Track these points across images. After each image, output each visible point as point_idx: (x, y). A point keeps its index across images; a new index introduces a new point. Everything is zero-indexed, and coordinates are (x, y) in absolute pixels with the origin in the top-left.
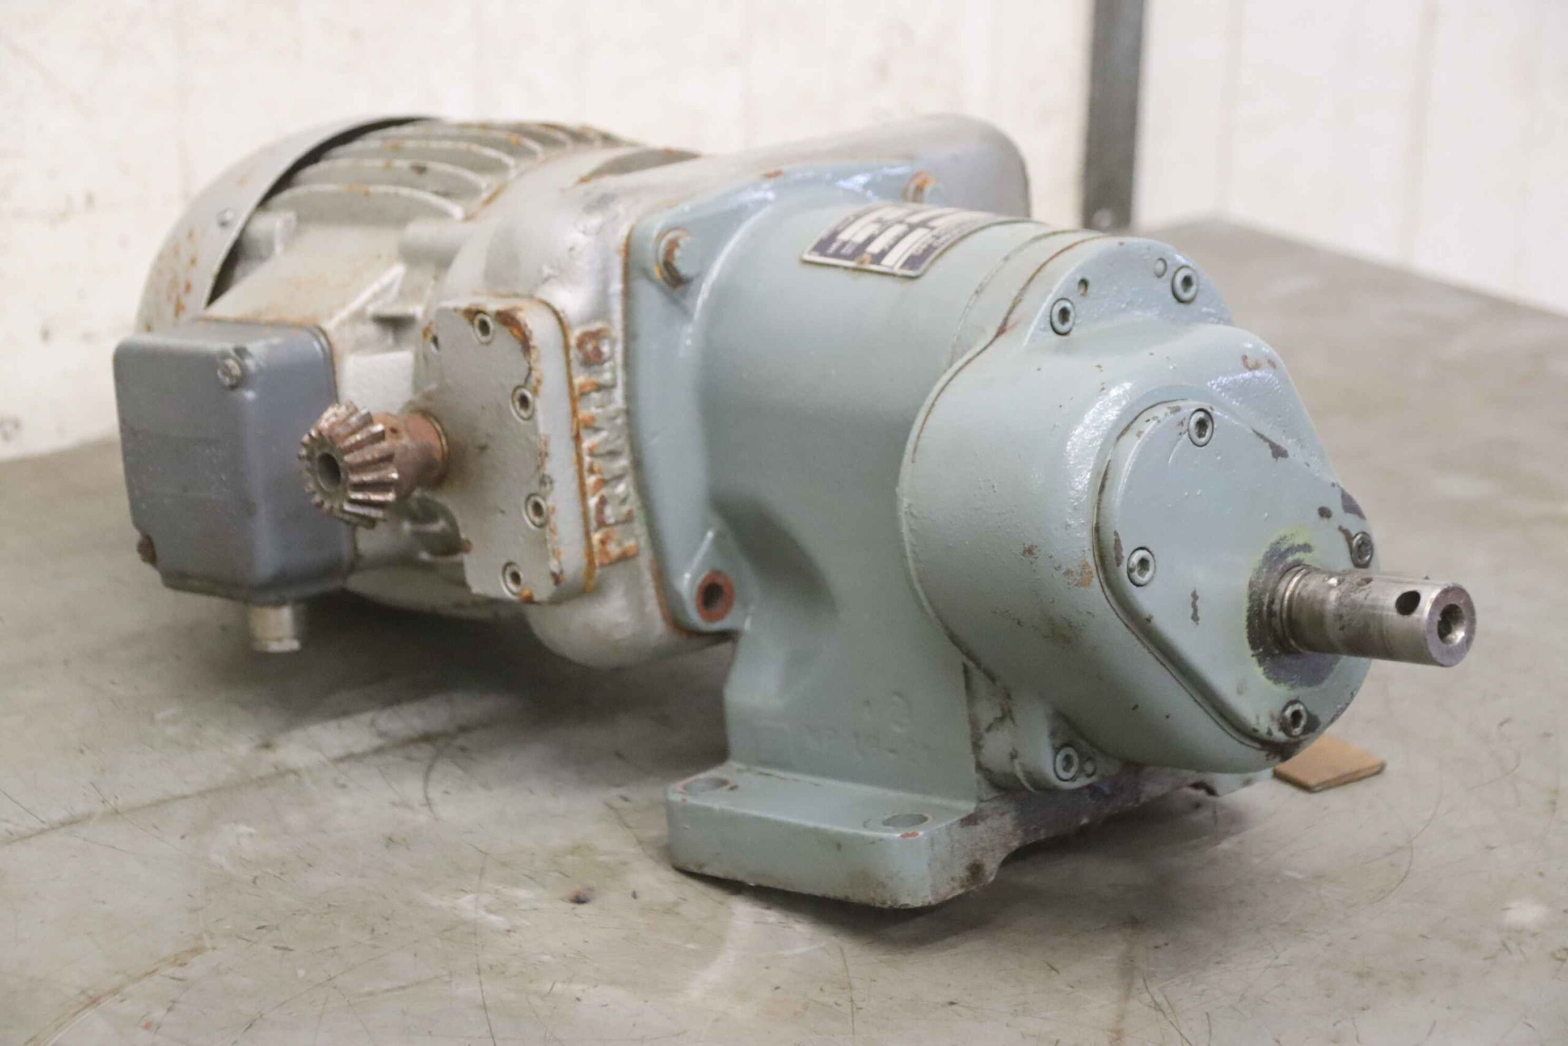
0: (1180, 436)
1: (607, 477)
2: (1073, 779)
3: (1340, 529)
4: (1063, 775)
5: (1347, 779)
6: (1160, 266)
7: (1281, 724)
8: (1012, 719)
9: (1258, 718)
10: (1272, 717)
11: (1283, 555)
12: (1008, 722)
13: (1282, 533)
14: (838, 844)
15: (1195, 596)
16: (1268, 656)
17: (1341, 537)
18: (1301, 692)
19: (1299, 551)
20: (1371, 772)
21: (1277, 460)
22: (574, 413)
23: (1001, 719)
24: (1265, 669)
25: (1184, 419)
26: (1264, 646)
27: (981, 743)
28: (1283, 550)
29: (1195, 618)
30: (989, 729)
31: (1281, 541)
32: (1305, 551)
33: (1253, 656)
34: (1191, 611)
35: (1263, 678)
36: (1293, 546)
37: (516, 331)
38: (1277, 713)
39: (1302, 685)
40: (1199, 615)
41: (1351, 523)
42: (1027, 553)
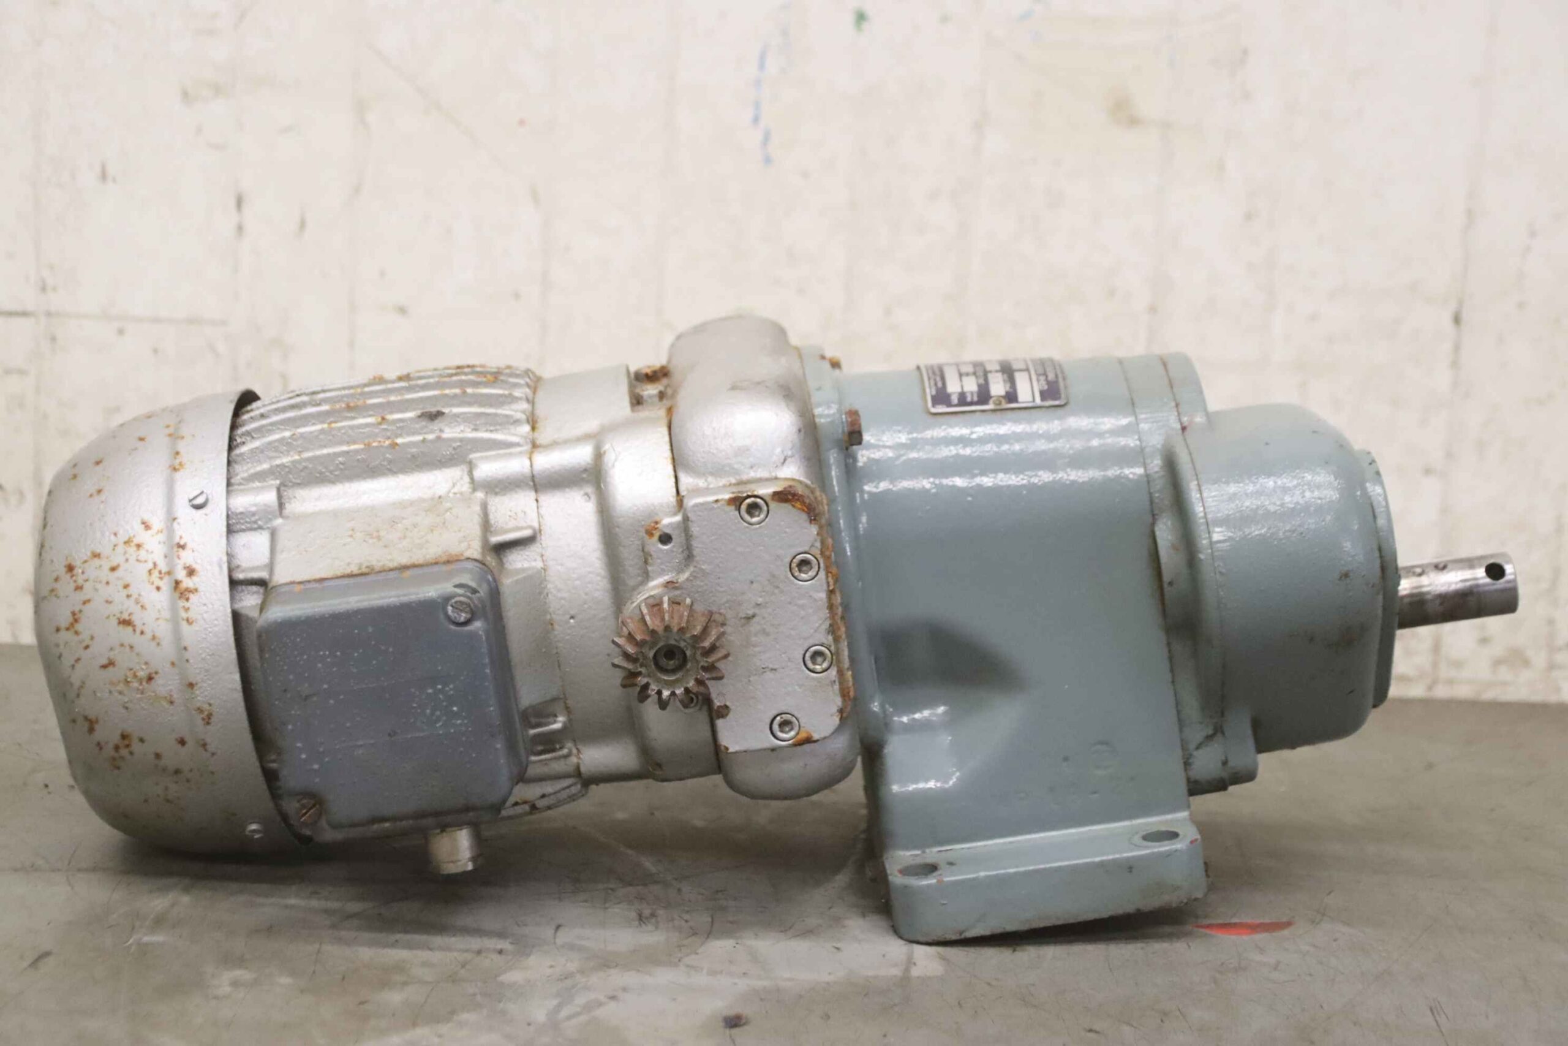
8: (1223, 733)
12: (1219, 735)
14: (1129, 867)
23: (1209, 738)
27: (1191, 761)
30: (1198, 748)
37: (798, 505)
42: (1343, 578)
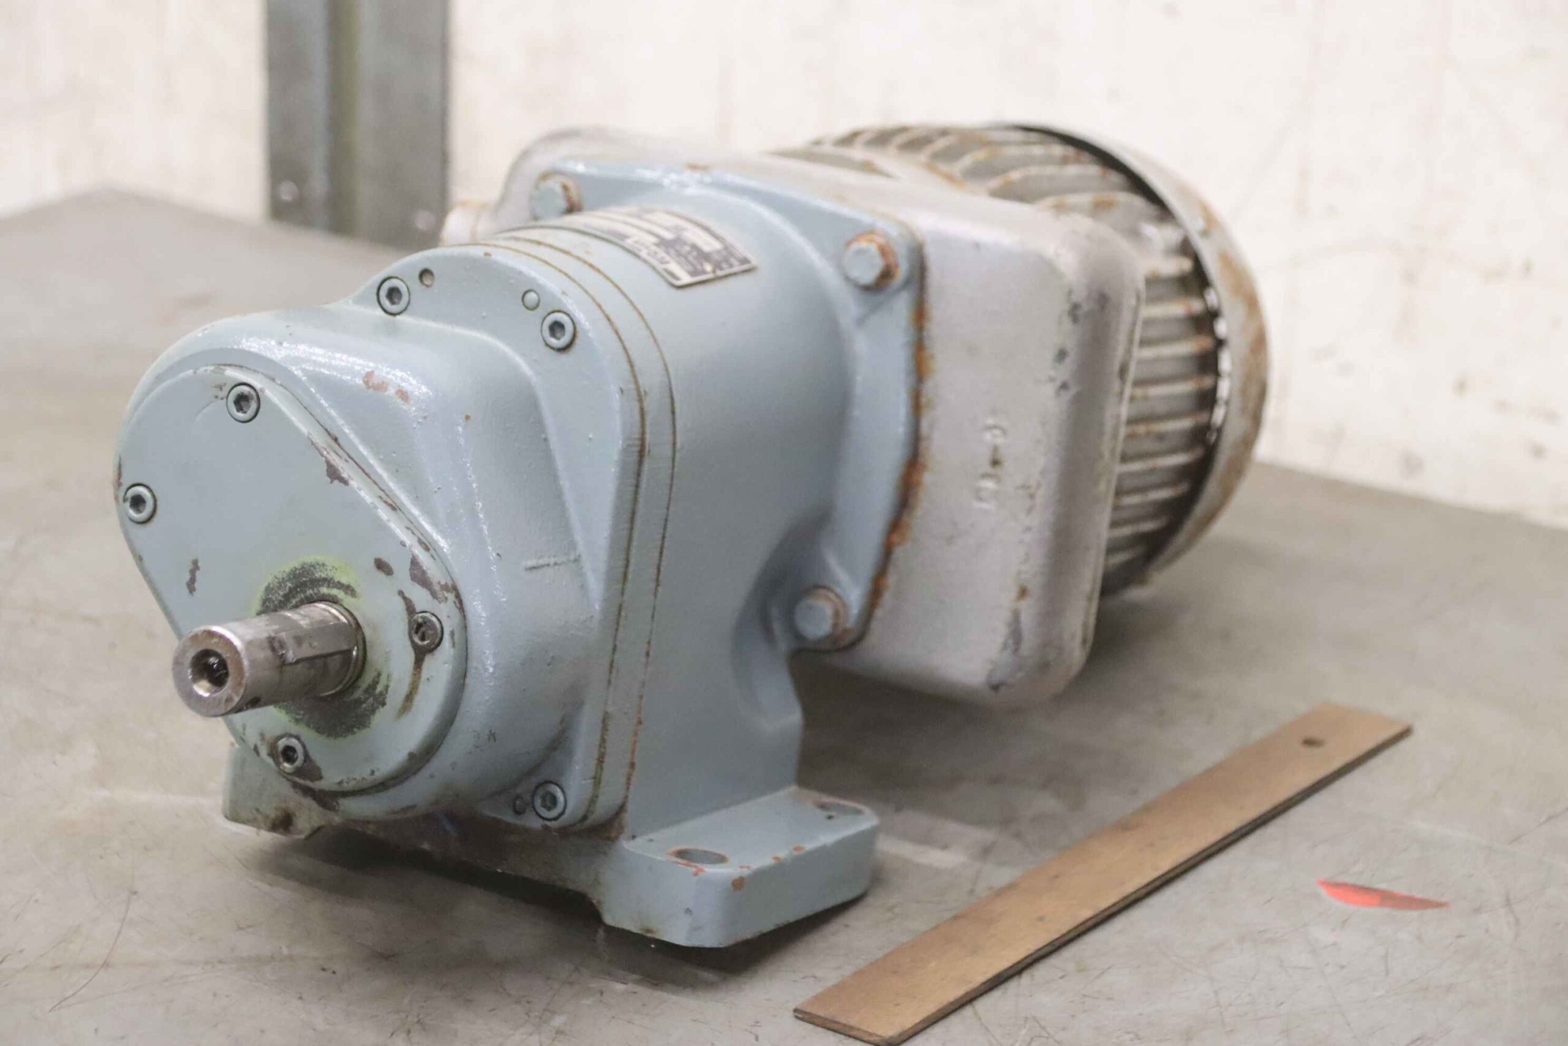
0: (215, 399)
3: (401, 593)
6: (532, 297)
7: (270, 748)
9: (244, 727)
10: (262, 736)
11: (317, 582)
13: (320, 558)
15: (195, 566)
17: (401, 605)
18: (309, 735)
19: (339, 589)
20: (866, 1037)
21: (332, 482)
25: (225, 384)
28: (317, 575)
29: (191, 586)
31: (317, 567)
32: (346, 593)
34: (187, 577)
36: (331, 579)
38: (269, 736)
39: (308, 725)
40: (196, 585)
41: (421, 598)
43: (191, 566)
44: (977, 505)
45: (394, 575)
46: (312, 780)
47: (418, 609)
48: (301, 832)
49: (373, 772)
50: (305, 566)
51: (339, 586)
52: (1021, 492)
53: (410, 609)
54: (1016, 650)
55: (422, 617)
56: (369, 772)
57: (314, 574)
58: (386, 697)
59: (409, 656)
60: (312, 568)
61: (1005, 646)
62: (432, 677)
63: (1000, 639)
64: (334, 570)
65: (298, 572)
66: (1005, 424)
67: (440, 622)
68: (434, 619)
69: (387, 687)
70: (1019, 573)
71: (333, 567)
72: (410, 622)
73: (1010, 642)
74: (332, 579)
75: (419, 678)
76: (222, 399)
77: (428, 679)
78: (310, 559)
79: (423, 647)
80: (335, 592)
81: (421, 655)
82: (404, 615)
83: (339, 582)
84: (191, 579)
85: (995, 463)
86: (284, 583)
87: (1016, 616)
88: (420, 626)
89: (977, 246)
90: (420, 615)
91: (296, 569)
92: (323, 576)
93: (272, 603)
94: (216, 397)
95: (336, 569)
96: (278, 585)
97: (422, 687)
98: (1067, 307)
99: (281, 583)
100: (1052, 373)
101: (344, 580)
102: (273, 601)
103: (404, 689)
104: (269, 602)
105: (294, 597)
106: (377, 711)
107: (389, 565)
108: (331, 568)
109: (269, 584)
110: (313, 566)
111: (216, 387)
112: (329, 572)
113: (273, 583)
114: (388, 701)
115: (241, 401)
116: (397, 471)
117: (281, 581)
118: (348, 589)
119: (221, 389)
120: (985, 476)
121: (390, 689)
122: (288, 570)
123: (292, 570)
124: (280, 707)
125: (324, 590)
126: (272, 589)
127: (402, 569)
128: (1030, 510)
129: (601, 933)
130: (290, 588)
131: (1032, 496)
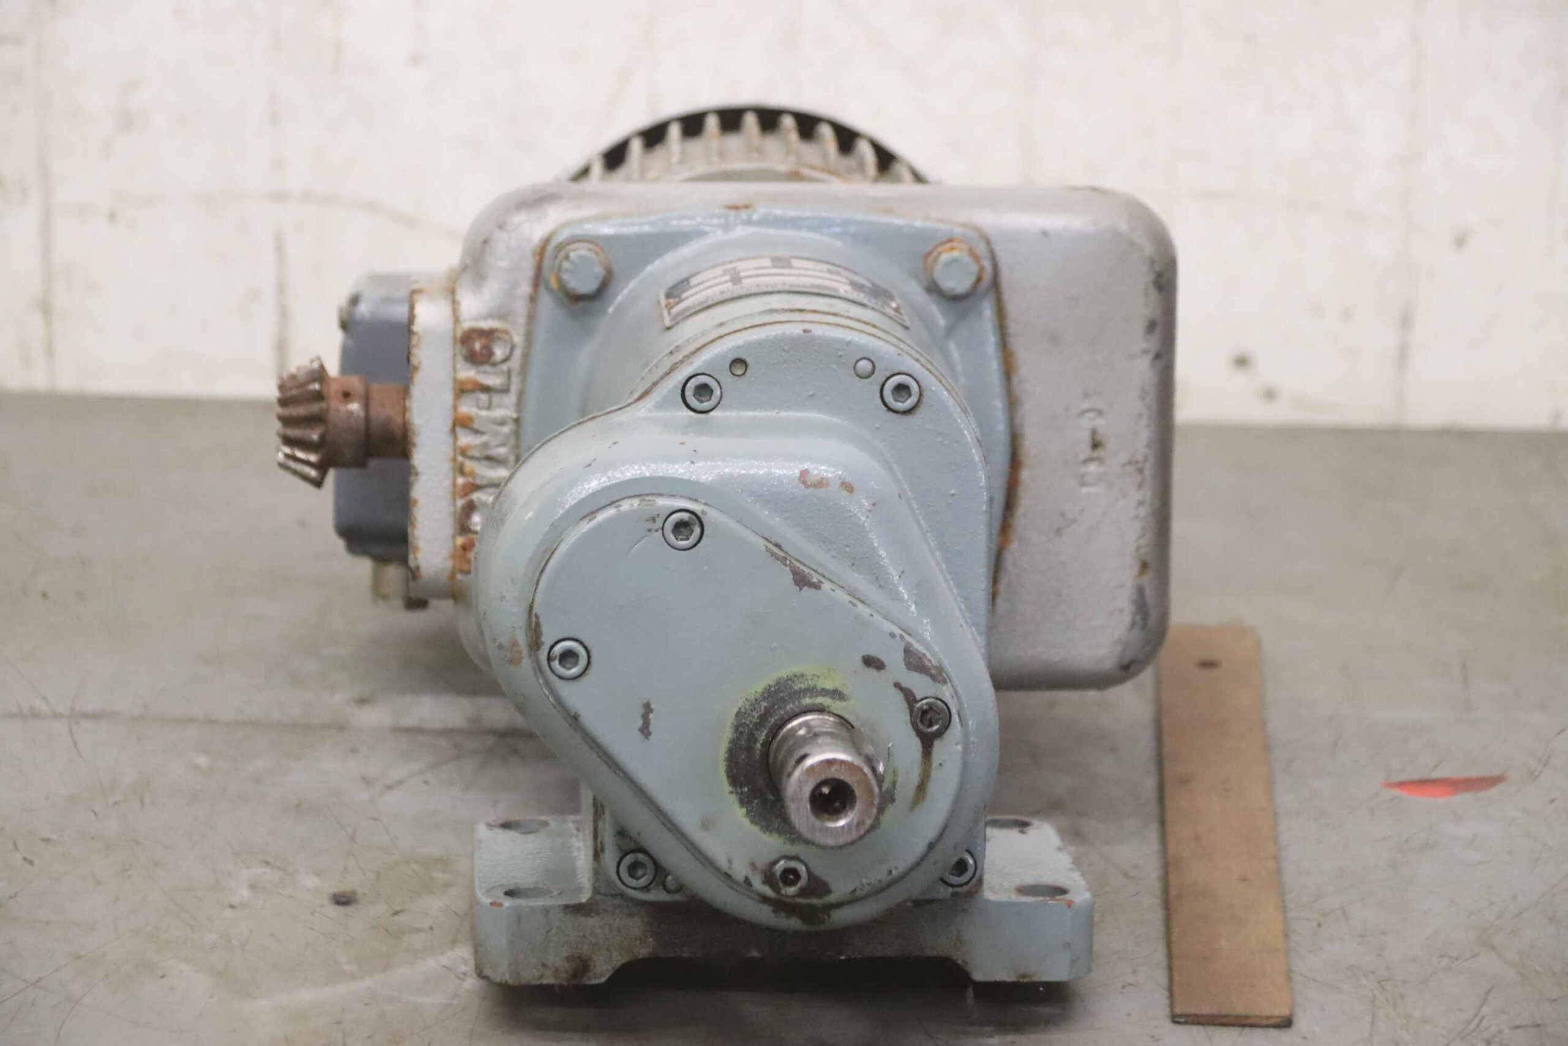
0: (648, 533)
1: (478, 482)
2: (646, 888)
3: (897, 685)
4: (633, 883)
5: (1225, 1020)
6: (864, 365)
7: (766, 876)
9: (730, 862)
10: (753, 865)
11: (797, 695)
13: (797, 669)
15: (648, 708)
16: (755, 798)
17: (899, 697)
19: (825, 695)
20: (1264, 1022)
21: (801, 589)
22: (455, 408)
24: (748, 812)
25: (658, 515)
26: (750, 786)
28: (798, 687)
29: (645, 730)
31: (795, 679)
32: (833, 698)
33: (731, 793)
34: (639, 723)
35: (746, 822)
38: (761, 864)
40: (652, 728)
41: (921, 685)
43: (642, 711)
44: (1085, 490)
45: (887, 668)
46: (820, 896)
47: (918, 697)
48: (601, 975)
49: (890, 872)
50: (782, 681)
51: (824, 693)
52: (1129, 469)
53: (909, 697)
54: (1144, 626)
55: (926, 704)
56: (885, 873)
57: (793, 688)
58: (894, 794)
59: (916, 744)
60: (790, 682)
61: (1133, 624)
62: (945, 761)
63: (1126, 619)
64: (816, 678)
65: (773, 689)
66: (1101, 405)
67: (946, 705)
68: (939, 702)
69: (894, 783)
70: (1138, 548)
71: (814, 675)
72: (911, 711)
73: (1138, 619)
74: (814, 687)
75: (930, 765)
76: (657, 531)
77: (941, 764)
78: (785, 672)
79: (931, 733)
80: (820, 700)
81: (927, 742)
82: (904, 706)
83: (823, 689)
84: (644, 723)
85: (1096, 445)
86: (759, 704)
87: (1140, 591)
88: (924, 713)
89: (1045, 234)
90: (925, 701)
91: (770, 686)
92: (803, 686)
93: (746, 727)
94: (650, 530)
95: (818, 677)
96: (752, 707)
97: (935, 773)
98: (1150, 278)
99: (754, 704)
100: (1145, 345)
101: (829, 685)
102: (748, 726)
103: (915, 779)
104: (743, 727)
105: (772, 716)
106: (886, 809)
107: (878, 659)
108: (812, 677)
109: (740, 709)
110: (790, 679)
111: (648, 520)
112: (810, 683)
113: (745, 708)
114: (896, 797)
115: (681, 527)
116: (853, 565)
117: (753, 702)
118: (837, 694)
119: (654, 520)
120: (1086, 461)
121: (898, 784)
122: (760, 689)
123: (766, 689)
124: (771, 831)
125: (807, 701)
126: (745, 713)
127: (894, 660)
128: (1140, 485)
129: (970, 993)
130: (765, 707)
131: (1140, 471)
